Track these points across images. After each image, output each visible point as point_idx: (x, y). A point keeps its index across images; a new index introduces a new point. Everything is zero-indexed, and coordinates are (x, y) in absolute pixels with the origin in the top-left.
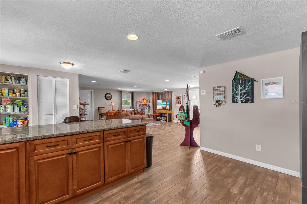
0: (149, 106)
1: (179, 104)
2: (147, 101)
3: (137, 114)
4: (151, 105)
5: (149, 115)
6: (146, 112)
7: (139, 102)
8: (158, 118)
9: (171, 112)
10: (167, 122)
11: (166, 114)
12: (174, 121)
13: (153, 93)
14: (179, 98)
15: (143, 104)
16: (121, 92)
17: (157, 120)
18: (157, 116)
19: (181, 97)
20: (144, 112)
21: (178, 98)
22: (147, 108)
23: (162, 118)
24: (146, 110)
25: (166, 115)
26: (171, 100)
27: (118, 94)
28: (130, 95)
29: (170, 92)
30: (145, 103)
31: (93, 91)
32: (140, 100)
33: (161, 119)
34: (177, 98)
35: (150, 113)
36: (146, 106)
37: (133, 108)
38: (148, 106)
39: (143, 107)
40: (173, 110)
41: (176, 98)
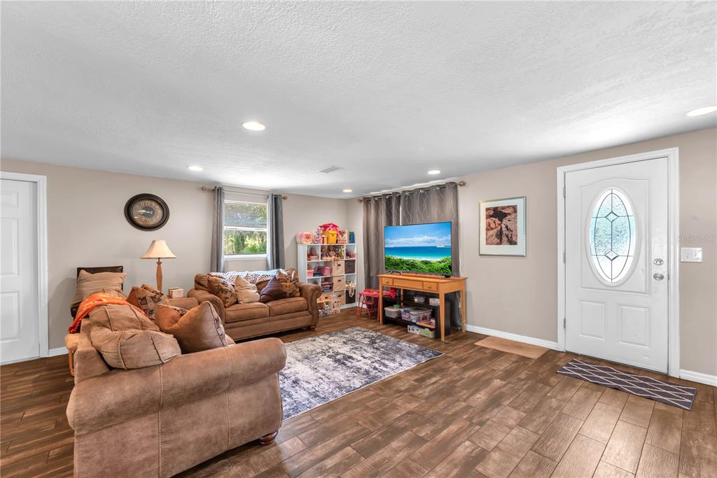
0: (348, 254)
1: (500, 243)
2: (342, 233)
3: (292, 296)
4: (358, 249)
5: (347, 292)
6: (335, 281)
7: (308, 237)
8: (392, 311)
9: (455, 284)
10: (437, 336)
11: (435, 296)
12: (470, 328)
13: (367, 201)
14: (505, 215)
15: (322, 247)
16: (217, 191)
17: (388, 321)
18: (388, 302)
19: (515, 208)
20: (326, 279)
21: (497, 214)
22: (342, 263)
23: (413, 315)
24: (338, 272)
25: (433, 302)
26: (457, 224)
27: (204, 199)
28: (268, 206)
29: (449, 189)
30: (332, 242)
31: (42, 180)
32: (313, 230)
33: (405, 317)
34: (488, 217)
35: (353, 285)
36: (338, 255)
37: (278, 263)
38: (344, 254)
39: (325, 259)
40: (462, 275)
41: (483, 214)
